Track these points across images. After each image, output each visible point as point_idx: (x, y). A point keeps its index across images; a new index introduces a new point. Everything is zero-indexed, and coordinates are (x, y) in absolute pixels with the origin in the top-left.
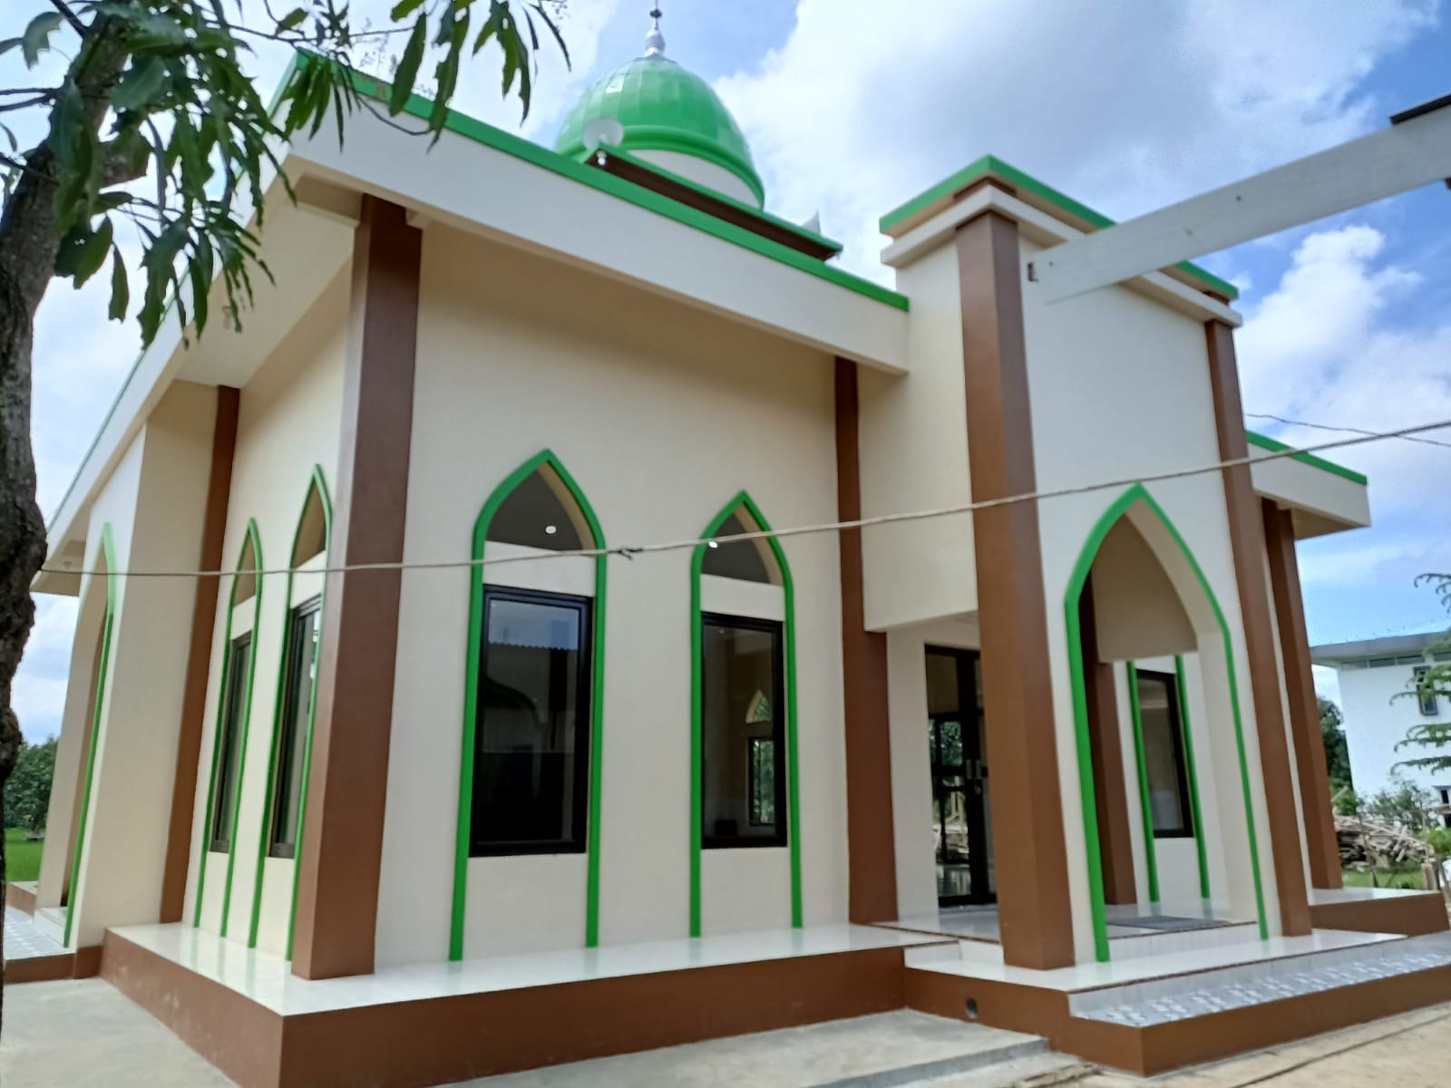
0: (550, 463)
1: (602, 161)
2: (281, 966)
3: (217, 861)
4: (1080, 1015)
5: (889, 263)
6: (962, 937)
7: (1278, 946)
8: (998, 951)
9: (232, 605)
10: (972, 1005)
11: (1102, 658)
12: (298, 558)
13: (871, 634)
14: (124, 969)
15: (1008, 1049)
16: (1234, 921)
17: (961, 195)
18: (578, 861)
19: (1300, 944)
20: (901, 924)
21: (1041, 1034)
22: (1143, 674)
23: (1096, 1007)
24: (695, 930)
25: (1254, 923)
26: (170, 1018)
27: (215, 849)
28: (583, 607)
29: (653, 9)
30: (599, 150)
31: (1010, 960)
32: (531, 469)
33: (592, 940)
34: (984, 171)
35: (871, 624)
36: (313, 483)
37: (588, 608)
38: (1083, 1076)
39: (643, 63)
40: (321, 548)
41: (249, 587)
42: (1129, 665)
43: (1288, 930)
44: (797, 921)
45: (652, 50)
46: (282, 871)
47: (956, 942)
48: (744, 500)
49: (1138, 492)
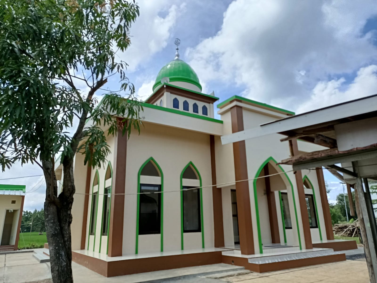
0: (152, 159)
1: (165, 87)
2: (106, 255)
3: (92, 237)
4: (251, 263)
5: (219, 114)
7: (304, 250)
8: (240, 252)
9: (93, 186)
10: (233, 262)
11: (272, 190)
12: (106, 179)
13: (218, 188)
14: (76, 258)
15: (236, 269)
16: (293, 246)
17: (231, 102)
18: (159, 235)
19: (310, 250)
20: (225, 247)
21: (244, 266)
22: (282, 193)
23: (254, 261)
24: (182, 249)
25: (298, 246)
26: (86, 266)
27: (91, 234)
28: (159, 187)
29: (177, 48)
30: (164, 84)
31: (242, 253)
32: (149, 161)
33: (162, 250)
34: (234, 98)
35: (218, 186)
36: (109, 165)
37: (160, 187)
38: (249, 273)
39: (174, 62)
40: (110, 177)
41: (97, 182)
42: (279, 192)
43: (307, 248)
44: (203, 247)
45: (177, 57)
46: (105, 238)
47: (233, 250)
48: (191, 163)
49: (271, 158)
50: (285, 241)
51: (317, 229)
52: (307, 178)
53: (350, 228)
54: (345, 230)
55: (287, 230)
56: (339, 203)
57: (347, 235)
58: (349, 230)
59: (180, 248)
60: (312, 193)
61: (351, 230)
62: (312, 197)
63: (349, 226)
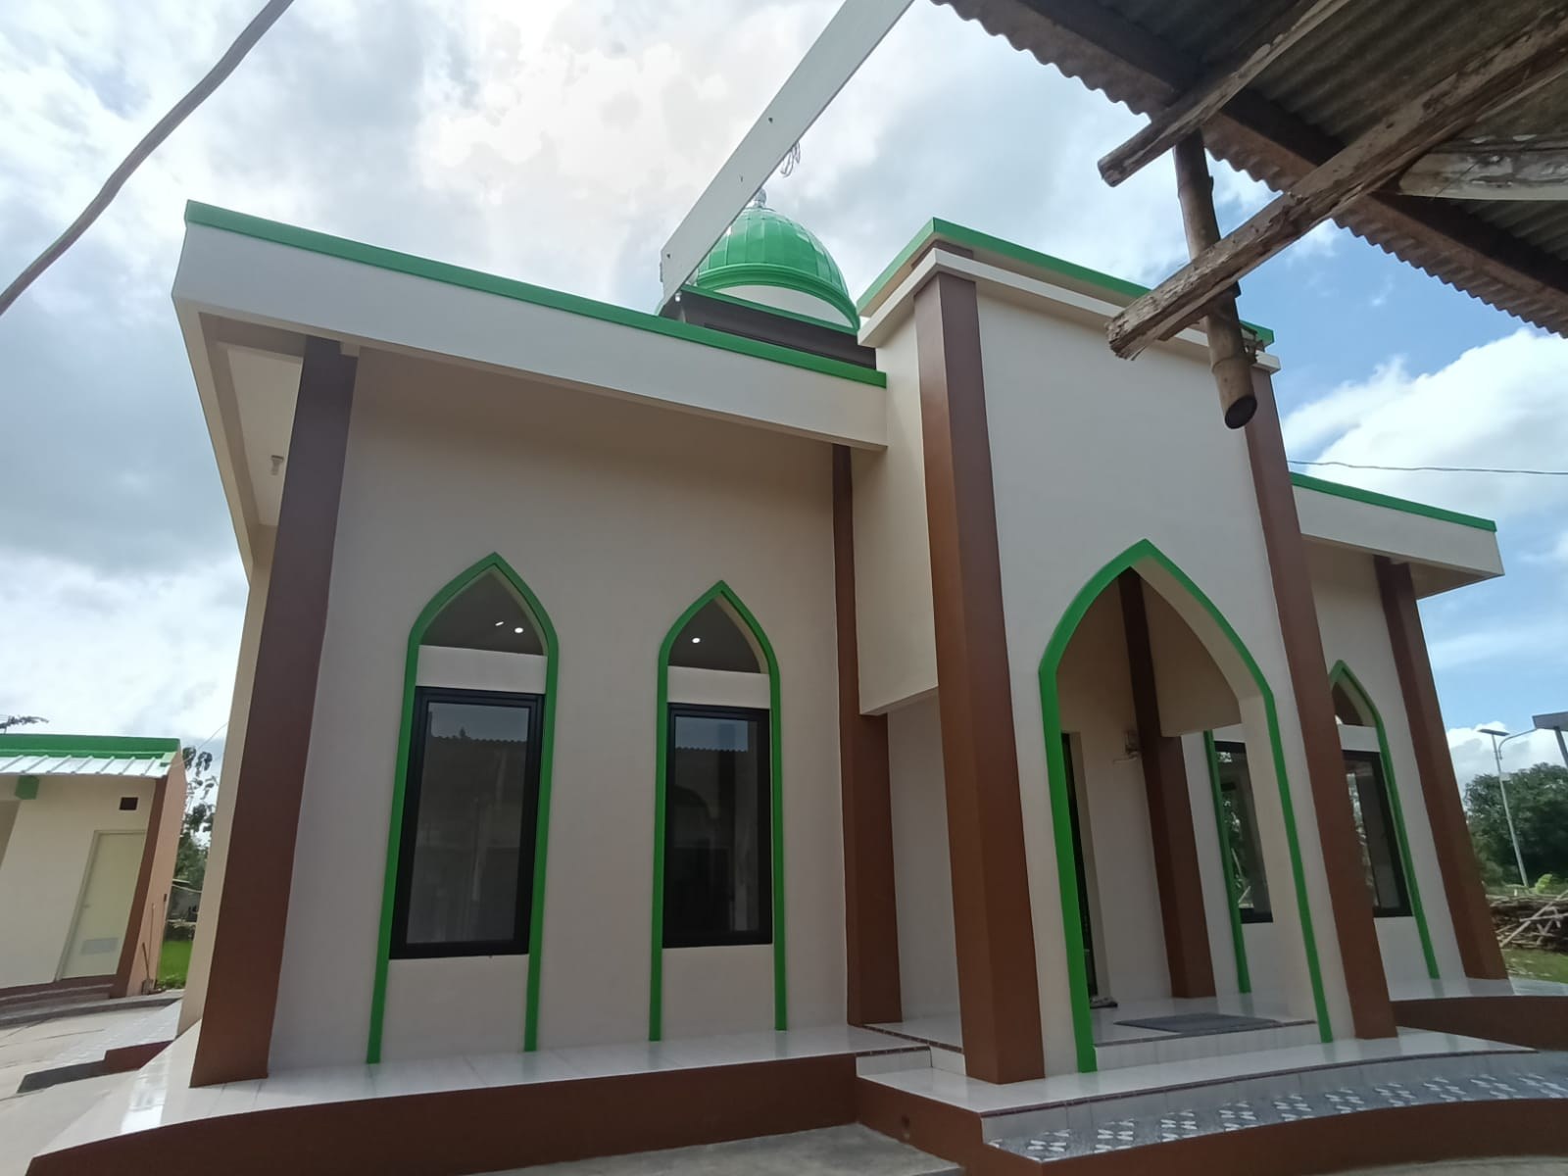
0: (497, 566)
6: (934, 1044)
7: (1348, 1050)
8: (960, 1060)
11: (1167, 731)
13: (869, 717)
16: (1284, 1020)
18: (516, 963)
19: (1380, 1048)
22: (1221, 745)
24: (655, 1035)
25: (1311, 1022)
28: (534, 706)
31: (970, 1070)
32: (478, 574)
33: (531, 1044)
34: (930, 233)
35: (869, 706)
37: (537, 707)
42: (1207, 736)
43: (1365, 1030)
44: (781, 1024)
47: (928, 1049)
48: (722, 589)
49: (1144, 547)
50: (1244, 985)
51: (1409, 922)
52: (1346, 672)
53: (1552, 913)
54: (1527, 922)
55: (1249, 930)
56: (1478, 811)
57: (1538, 943)
58: (1543, 923)
59: (646, 1031)
60: (1374, 747)
61: (1559, 925)
62: (1376, 763)
63: (1545, 905)
